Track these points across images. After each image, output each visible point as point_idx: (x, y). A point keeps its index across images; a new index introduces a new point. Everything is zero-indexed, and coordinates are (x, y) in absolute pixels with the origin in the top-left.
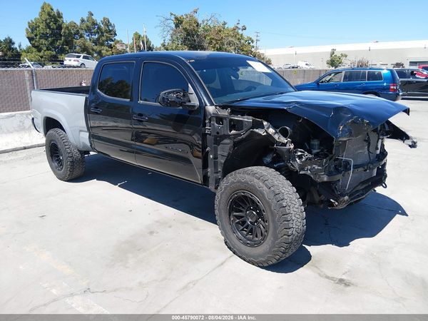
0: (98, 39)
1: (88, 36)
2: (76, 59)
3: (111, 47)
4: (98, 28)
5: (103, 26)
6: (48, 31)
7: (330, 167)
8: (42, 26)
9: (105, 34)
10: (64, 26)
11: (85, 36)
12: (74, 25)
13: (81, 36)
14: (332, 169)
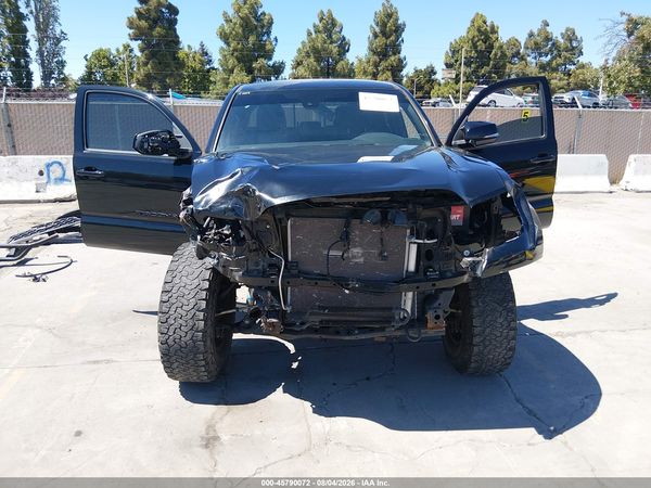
0: (550, 62)
1: (535, 58)
3: (568, 74)
4: (553, 44)
5: (562, 41)
6: (473, 54)
7: (257, 264)
8: (466, 47)
9: (564, 53)
10: (497, 45)
11: (528, 59)
12: (514, 43)
13: (522, 59)
14: (260, 267)
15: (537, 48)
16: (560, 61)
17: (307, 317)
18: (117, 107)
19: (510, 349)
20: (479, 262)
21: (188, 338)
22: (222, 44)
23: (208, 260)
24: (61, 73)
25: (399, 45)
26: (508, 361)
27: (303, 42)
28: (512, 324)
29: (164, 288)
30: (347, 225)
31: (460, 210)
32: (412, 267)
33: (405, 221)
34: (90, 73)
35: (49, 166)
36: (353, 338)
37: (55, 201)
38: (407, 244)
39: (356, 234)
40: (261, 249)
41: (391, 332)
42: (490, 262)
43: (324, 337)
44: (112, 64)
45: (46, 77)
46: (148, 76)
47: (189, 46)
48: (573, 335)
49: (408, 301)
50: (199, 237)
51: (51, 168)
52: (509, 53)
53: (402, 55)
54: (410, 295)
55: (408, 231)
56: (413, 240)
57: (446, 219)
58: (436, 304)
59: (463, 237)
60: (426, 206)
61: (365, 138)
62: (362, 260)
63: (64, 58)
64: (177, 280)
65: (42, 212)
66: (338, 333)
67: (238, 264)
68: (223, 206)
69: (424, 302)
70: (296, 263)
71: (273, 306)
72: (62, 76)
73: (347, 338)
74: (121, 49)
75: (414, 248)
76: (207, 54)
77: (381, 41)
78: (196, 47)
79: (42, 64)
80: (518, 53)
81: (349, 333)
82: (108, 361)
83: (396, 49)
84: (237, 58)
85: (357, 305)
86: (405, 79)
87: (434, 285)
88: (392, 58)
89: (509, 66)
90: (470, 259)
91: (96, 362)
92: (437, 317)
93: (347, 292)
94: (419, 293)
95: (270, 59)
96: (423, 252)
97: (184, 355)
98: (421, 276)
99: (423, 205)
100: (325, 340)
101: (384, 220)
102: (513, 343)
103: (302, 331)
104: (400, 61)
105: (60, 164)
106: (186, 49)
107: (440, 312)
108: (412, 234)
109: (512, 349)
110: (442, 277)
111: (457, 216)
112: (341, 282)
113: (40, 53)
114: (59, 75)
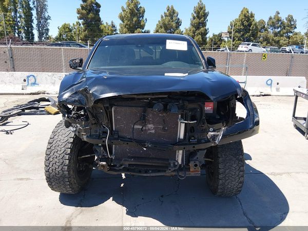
0: (280, 32)
1: (272, 29)
2: (246, 46)
3: (289, 37)
4: (281, 23)
5: (286, 21)
6: (242, 27)
7: (96, 132)
8: (239, 24)
9: (287, 28)
10: (253, 23)
11: (269, 30)
12: (262, 22)
13: (266, 30)
14: (98, 133)
15: (273, 25)
16: (285, 31)
17: (122, 162)
18: (62, 50)
19: (240, 183)
20: (217, 136)
21: (59, 169)
22: (121, 22)
23: (71, 128)
24: (47, 34)
25: (206, 23)
26: (239, 189)
27: (159, 21)
28: (242, 168)
29: (49, 141)
30: (145, 111)
31: (211, 105)
32: (182, 136)
33: (177, 110)
34: (60, 35)
35: (28, 77)
36: (148, 175)
37: (31, 94)
38: (179, 123)
39: (150, 116)
40: (98, 123)
41: (169, 173)
42: (224, 136)
43: (132, 173)
44: (70, 30)
45: (40, 36)
46: (85, 36)
47: (107, 23)
48: (281, 174)
49: (180, 156)
50: (66, 116)
51: (29, 78)
52: (259, 27)
53: (207, 28)
54: (181, 152)
55: (180, 116)
56: (182, 121)
57: (202, 109)
58: (195, 158)
59: (212, 120)
60: (190, 102)
61: (168, 64)
62: (153, 131)
63: (49, 27)
64: (56, 137)
65: (23, 99)
66: (140, 172)
67: (85, 131)
68: (73, 99)
69: (189, 156)
70: (117, 131)
71: (104, 155)
72: (47, 36)
73: (145, 175)
74: (75, 24)
75: (183, 126)
76: (114, 26)
77: (197, 21)
78: (110, 23)
79: (39, 30)
80: (264, 27)
81: (146, 172)
82: (27, 179)
83: (204, 24)
84: (127, 28)
85: (151, 157)
86: (208, 39)
87: (194, 147)
88: (202, 29)
89: (259, 33)
90: (212, 133)
91: (21, 179)
92: (196, 165)
93: (145, 149)
94: (186, 151)
95: (143, 29)
96: (188, 128)
97: (58, 179)
98: (187, 142)
99: (187, 101)
100: (133, 175)
101: (165, 109)
102: (241, 179)
103: (120, 169)
104: (206, 30)
105: (34, 76)
106: (105, 25)
107: (197, 163)
108: (182, 117)
109: (242, 182)
110: (199, 142)
111: (209, 108)
112: (141, 143)
113: (38, 25)
114: (46, 35)
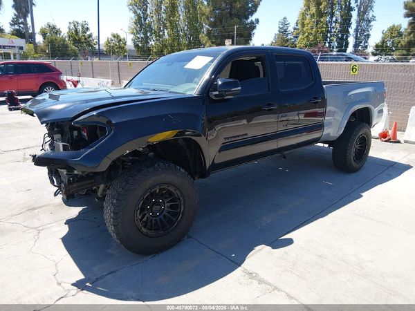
34: (383, 42)
44: (400, 35)
63: (370, 33)
113: (357, 30)
114: (364, 43)
